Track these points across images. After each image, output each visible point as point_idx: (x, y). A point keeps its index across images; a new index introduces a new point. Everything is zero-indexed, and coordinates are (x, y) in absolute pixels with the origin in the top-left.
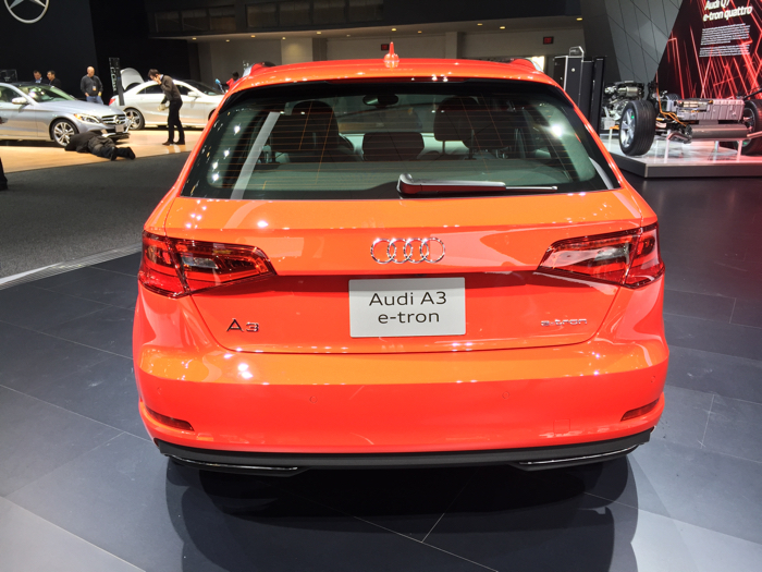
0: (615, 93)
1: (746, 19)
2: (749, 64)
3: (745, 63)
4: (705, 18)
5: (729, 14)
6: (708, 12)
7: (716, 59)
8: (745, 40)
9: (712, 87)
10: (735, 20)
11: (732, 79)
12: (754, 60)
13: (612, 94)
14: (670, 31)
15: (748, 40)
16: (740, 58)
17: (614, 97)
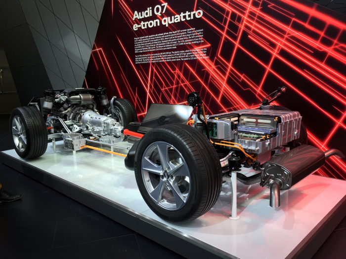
0: (67, 101)
1: (196, 23)
2: (211, 68)
3: (203, 67)
4: (135, 27)
5: (167, 21)
6: (138, 21)
7: (159, 65)
8: (198, 45)
9: (159, 91)
10: (180, 26)
11: (187, 83)
12: (217, 63)
13: (64, 102)
14: (93, 42)
15: (203, 44)
16: (195, 63)
17: (65, 106)
